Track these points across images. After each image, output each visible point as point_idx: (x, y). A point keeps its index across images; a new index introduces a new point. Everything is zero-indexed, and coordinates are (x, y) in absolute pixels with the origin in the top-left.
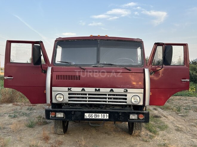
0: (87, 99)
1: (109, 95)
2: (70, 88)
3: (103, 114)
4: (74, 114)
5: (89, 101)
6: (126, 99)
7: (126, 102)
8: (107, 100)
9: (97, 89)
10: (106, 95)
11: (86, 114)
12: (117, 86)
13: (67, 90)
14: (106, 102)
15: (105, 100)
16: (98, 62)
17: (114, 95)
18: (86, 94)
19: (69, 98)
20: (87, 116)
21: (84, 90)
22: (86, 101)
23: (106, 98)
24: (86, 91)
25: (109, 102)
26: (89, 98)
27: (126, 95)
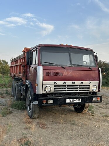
0: (66, 89)
1: (80, 86)
2: (56, 82)
3: (77, 99)
4: (60, 100)
5: (67, 91)
6: (89, 88)
7: (89, 90)
8: (79, 89)
9: (74, 82)
10: (78, 86)
11: (67, 100)
12: (85, 79)
13: (54, 83)
14: (77, 90)
15: (77, 89)
16: (71, 63)
17: (83, 86)
18: (66, 86)
19: (55, 89)
20: (68, 101)
21: (65, 83)
22: (65, 91)
23: (78, 88)
24: (66, 83)
25: (79, 90)
26: (67, 88)
27: (89, 86)
